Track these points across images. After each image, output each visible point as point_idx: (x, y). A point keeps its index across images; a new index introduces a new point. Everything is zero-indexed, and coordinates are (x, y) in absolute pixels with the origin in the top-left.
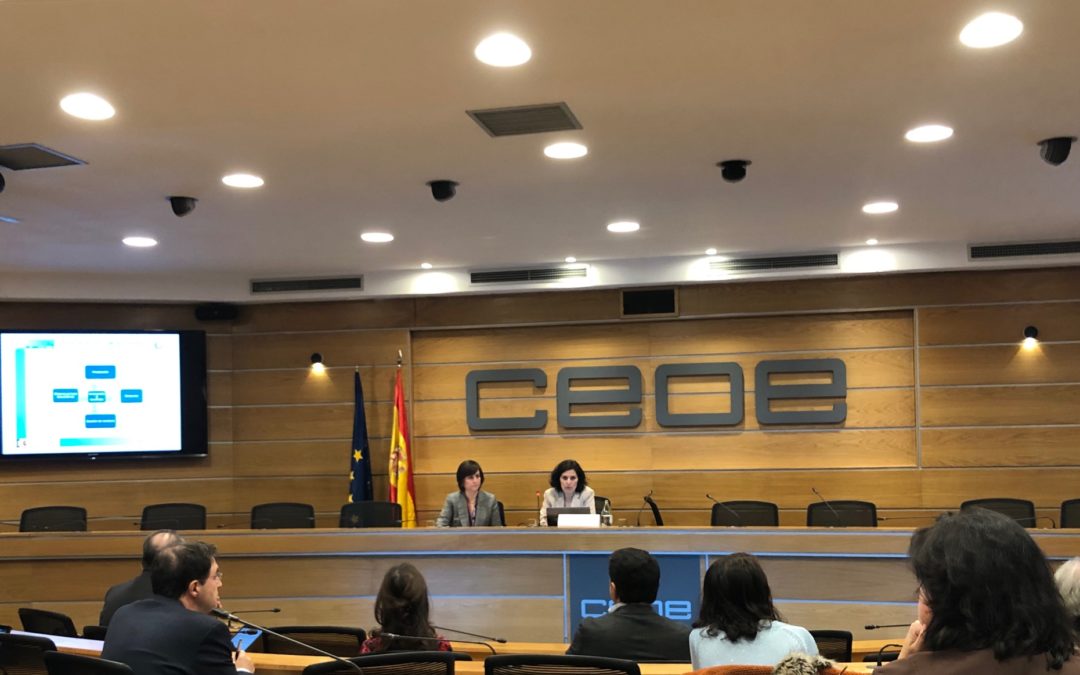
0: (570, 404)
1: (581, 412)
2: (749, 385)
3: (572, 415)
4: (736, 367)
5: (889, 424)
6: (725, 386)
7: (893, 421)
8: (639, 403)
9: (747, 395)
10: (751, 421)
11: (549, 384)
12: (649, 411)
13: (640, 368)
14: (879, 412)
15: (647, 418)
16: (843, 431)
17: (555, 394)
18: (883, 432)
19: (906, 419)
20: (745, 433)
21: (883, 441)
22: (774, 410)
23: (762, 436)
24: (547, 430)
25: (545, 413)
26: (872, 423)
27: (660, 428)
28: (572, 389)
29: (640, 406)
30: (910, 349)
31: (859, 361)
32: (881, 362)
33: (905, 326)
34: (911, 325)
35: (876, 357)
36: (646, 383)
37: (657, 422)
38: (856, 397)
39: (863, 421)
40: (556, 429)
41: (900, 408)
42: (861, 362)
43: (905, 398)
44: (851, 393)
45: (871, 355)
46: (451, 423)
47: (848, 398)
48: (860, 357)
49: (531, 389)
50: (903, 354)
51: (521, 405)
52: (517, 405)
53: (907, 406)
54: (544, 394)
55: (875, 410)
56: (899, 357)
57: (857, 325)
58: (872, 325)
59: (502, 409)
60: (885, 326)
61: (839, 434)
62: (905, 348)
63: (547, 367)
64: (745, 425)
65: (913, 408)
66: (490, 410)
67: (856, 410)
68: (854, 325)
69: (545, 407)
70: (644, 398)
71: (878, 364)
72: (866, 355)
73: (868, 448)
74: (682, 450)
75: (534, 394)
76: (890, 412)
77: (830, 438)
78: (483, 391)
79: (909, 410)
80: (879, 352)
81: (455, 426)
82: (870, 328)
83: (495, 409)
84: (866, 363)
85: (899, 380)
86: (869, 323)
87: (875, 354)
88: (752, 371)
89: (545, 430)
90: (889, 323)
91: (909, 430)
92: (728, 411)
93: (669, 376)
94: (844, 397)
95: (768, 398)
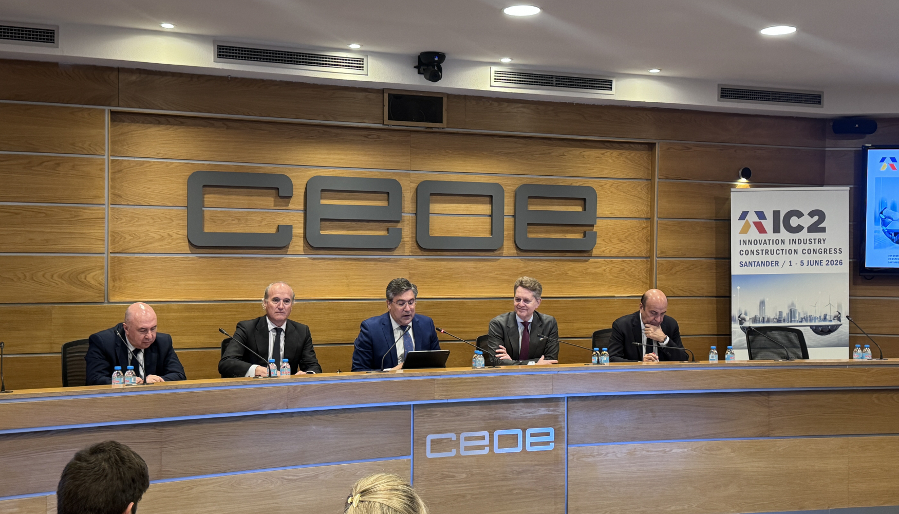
1: (331, 230)
2: (508, 209)
3: (322, 232)
4: (498, 187)
5: (629, 254)
6: (485, 208)
7: (632, 251)
8: (398, 222)
9: (506, 219)
10: (508, 247)
11: (295, 193)
12: (407, 231)
13: (401, 182)
14: (621, 241)
15: (406, 239)
16: (592, 260)
17: (302, 207)
18: (623, 261)
19: (643, 249)
20: (503, 259)
21: (623, 270)
22: (531, 236)
23: (519, 263)
24: (291, 249)
25: (290, 228)
26: (614, 253)
27: (418, 250)
28: (323, 202)
29: (399, 226)
30: (649, 182)
31: (606, 190)
32: (624, 192)
33: (645, 159)
34: (650, 158)
35: (620, 188)
36: (406, 199)
37: (415, 244)
38: (602, 226)
39: (608, 250)
40: (302, 248)
41: (638, 238)
42: (608, 192)
43: (643, 228)
44: (599, 222)
45: (616, 185)
46: (163, 237)
47: (596, 227)
48: (607, 186)
49: (272, 199)
50: (642, 186)
51: (260, 219)
52: (252, 217)
53: (644, 237)
54: (288, 206)
55: (618, 239)
56: (639, 189)
57: (606, 154)
58: (618, 155)
59: (234, 222)
60: (629, 157)
61: (587, 262)
62: (645, 181)
63: (294, 174)
64: (503, 250)
65: (649, 238)
66: (219, 222)
67: (602, 238)
68: (603, 154)
69: (288, 222)
70: (404, 217)
71: (622, 194)
72: (612, 185)
73: (611, 277)
74: (440, 276)
75: (275, 206)
76: (630, 242)
77: (579, 266)
78: (209, 198)
79: (645, 240)
80: (624, 183)
81: (169, 241)
82: (617, 158)
83: (224, 221)
84: (612, 192)
85: (638, 211)
86: (616, 153)
87: (619, 184)
88: (512, 194)
89: (289, 250)
90: (632, 155)
91: (645, 260)
92: (488, 236)
93: (432, 194)
94: (592, 226)
95: (528, 224)
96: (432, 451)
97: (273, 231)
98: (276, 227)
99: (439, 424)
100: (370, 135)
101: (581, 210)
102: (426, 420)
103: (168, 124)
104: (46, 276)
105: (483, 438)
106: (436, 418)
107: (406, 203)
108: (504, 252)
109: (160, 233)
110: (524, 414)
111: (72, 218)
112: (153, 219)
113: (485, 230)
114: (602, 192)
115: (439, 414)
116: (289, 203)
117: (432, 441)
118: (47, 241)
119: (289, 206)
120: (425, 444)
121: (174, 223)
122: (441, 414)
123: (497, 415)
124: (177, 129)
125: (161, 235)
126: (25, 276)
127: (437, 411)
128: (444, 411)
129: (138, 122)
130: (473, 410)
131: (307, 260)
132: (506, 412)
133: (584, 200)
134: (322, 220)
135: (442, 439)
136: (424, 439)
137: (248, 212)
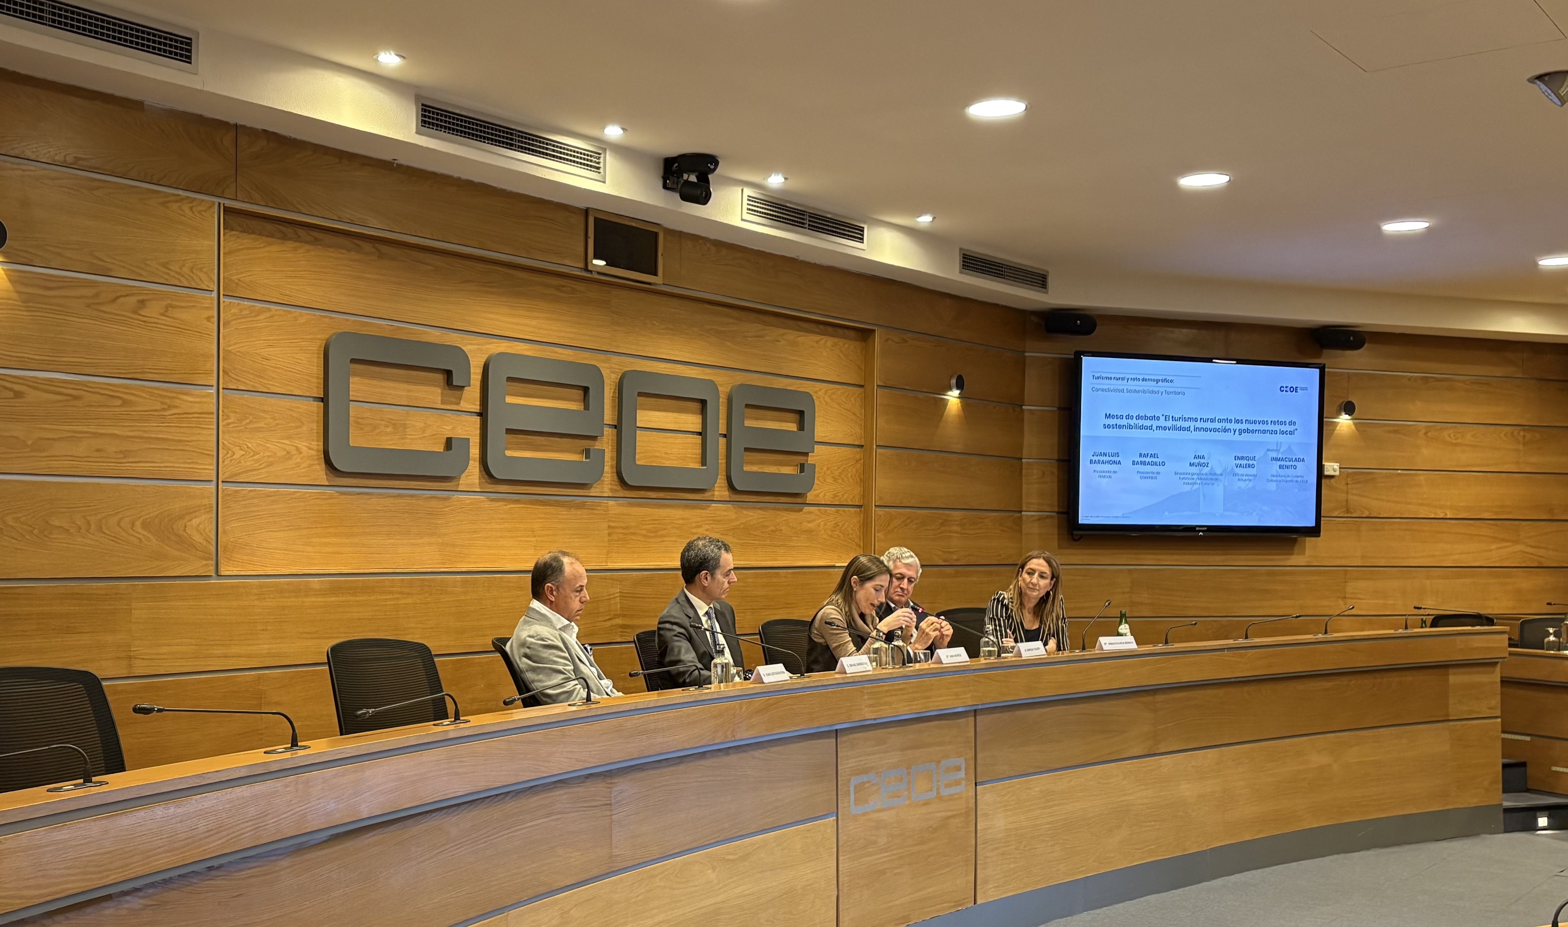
2: (721, 423)
3: (508, 453)
4: (712, 387)
5: (842, 501)
6: (696, 421)
7: (846, 496)
10: (721, 485)
12: (607, 454)
14: (835, 480)
15: (606, 469)
16: (806, 509)
17: (477, 408)
18: (837, 512)
19: (852, 494)
20: (713, 505)
21: (836, 524)
23: (730, 512)
24: (463, 482)
26: (829, 498)
27: (620, 488)
28: (509, 399)
30: (861, 390)
32: (838, 404)
33: (859, 354)
34: (864, 353)
36: (607, 399)
37: (616, 477)
38: (819, 456)
39: (821, 495)
40: (477, 481)
41: (851, 476)
45: (831, 391)
46: (288, 453)
47: (814, 456)
48: (826, 394)
49: (439, 391)
50: (855, 395)
51: (422, 425)
52: (411, 422)
53: (858, 475)
54: (458, 404)
55: (832, 477)
56: (852, 399)
57: (820, 342)
58: (833, 345)
59: (388, 430)
60: (843, 349)
61: (801, 513)
62: (858, 388)
63: (471, 347)
64: (714, 491)
66: (367, 428)
67: (817, 475)
68: (817, 342)
69: (462, 432)
71: (836, 405)
72: (826, 391)
73: (825, 536)
74: (644, 532)
75: (443, 402)
76: (844, 481)
77: (792, 517)
78: (354, 383)
79: (860, 478)
80: (837, 389)
81: (298, 460)
82: (831, 349)
83: (375, 427)
84: (828, 404)
85: (852, 434)
86: (829, 341)
87: (833, 390)
88: (726, 399)
89: (461, 482)
90: (845, 345)
91: (858, 509)
92: (697, 466)
93: (640, 394)
94: (806, 454)
95: (745, 448)
97: (440, 447)
98: (444, 441)
100: (563, 286)
101: (795, 429)
103: (297, 241)
104: (122, 524)
108: (716, 493)
109: (283, 446)
111: (164, 410)
112: (274, 419)
113: (695, 456)
114: (821, 404)
116: (461, 398)
118: (125, 454)
119: (461, 405)
121: (305, 428)
124: (308, 251)
125: (285, 450)
126: (89, 523)
129: (254, 233)
131: (483, 501)
134: (509, 431)
137: (406, 412)
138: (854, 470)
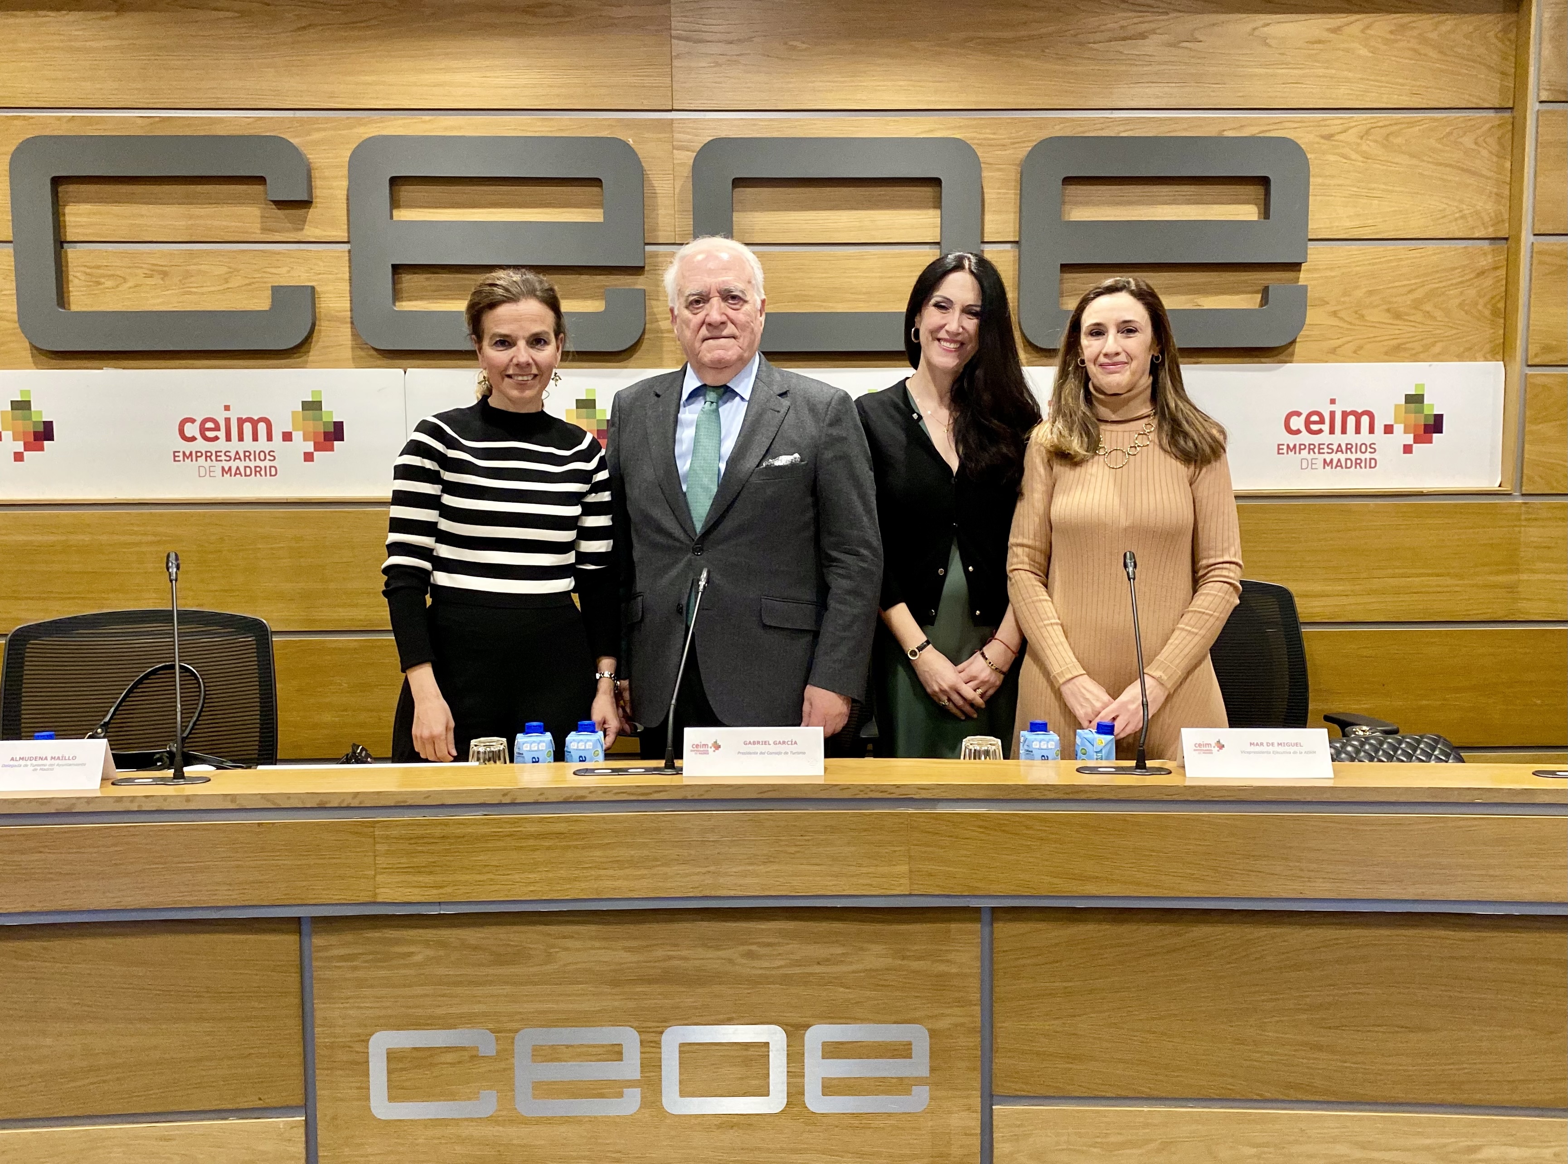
0: (397, 269)
3: (405, 306)
4: (961, 151)
8: (638, 270)
11: (320, 193)
13: (642, 150)
14: (1398, 316)
17: (343, 235)
19: (1477, 342)
24: (316, 355)
25: (307, 296)
28: (403, 215)
29: (640, 283)
30: (1506, 115)
31: (1346, 150)
32: (1412, 156)
33: (1494, 41)
34: (1512, 36)
35: (1399, 140)
36: (660, 201)
38: (1332, 269)
41: (1461, 305)
42: (1354, 156)
43: (1481, 273)
44: (1316, 254)
45: (1384, 131)
47: (1307, 270)
48: (1351, 136)
49: (253, 210)
50: (1479, 132)
51: (222, 271)
52: (202, 267)
53: (1482, 302)
54: (302, 230)
55: (1388, 310)
56: (1468, 141)
57: (1347, 30)
58: (1391, 32)
59: (150, 281)
60: (1434, 35)
62: (1491, 114)
63: (316, 136)
65: (1501, 305)
66: (109, 283)
67: (1330, 308)
68: (1336, 30)
69: (304, 276)
70: (655, 255)
71: (1404, 160)
72: (1367, 132)
75: (266, 231)
76: (1434, 318)
78: (75, 215)
79: (1487, 313)
80: (1412, 124)
82: (1386, 42)
83: (125, 280)
84: (1366, 157)
85: (1463, 217)
86: (1383, 25)
87: (1395, 128)
88: (1013, 174)
90: (1444, 28)
93: (738, 182)
94: (1295, 267)
95: (1062, 266)
96: (396, 1093)
97: (262, 303)
98: (271, 292)
99: (419, 990)
100: (542, 5)
101: (1255, 217)
102: (360, 974)
105: (616, 1053)
106: (405, 966)
107: (661, 212)
110: (798, 963)
114: (1332, 158)
115: (421, 954)
116: (304, 221)
117: (393, 1056)
119: (307, 232)
120: (361, 1066)
122: (430, 952)
123: (676, 963)
127: (412, 942)
128: (443, 944)
130: (569, 943)
132: (711, 954)
133: (1264, 181)
134: (400, 269)
135: (432, 1051)
136: (358, 1047)
137: (191, 253)
138: (1472, 292)
